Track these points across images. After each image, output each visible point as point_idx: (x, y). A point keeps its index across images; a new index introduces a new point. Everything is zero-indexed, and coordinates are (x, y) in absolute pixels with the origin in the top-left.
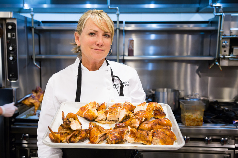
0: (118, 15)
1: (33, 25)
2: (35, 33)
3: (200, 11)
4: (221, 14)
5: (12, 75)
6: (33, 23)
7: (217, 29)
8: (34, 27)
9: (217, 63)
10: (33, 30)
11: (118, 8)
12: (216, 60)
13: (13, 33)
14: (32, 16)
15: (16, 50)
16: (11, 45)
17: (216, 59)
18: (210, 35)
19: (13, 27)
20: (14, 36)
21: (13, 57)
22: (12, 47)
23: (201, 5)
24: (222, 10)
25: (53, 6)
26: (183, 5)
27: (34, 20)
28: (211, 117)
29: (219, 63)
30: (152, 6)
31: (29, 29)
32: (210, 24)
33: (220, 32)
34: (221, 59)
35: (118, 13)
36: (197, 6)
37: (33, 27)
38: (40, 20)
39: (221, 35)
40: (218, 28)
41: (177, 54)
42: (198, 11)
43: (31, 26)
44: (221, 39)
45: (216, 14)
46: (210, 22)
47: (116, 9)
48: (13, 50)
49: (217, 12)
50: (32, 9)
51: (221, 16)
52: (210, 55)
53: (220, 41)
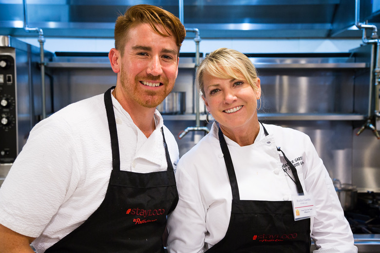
0: (198, 42)
1: (43, 60)
2: (46, 74)
3: (333, 35)
4: (376, 40)
5: (6, 152)
6: (42, 55)
7: (368, 66)
8: (45, 64)
9: (371, 126)
10: (43, 68)
11: (197, 30)
12: (369, 121)
13: (7, 75)
14: (42, 43)
15: (15, 106)
16: (4, 96)
17: (370, 119)
18: (353, 77)
19: (9, 64)
20: (9, 80)
21: (7, 118)
22: (7, 100)
23: (335, 26)
24: (376, 34)
25: (72, 25)
26: (299, 26)
27: (44, 50)
28: (367, 222)
29: (374, 125)
30: (246, 26)
31: (36, 67)
32: (354, 58)
33: (374, 73)
34: (377, 118)
35: (198, 38)
36: (328, 26)
37: (43, 64)
38: (53, 51)
39: (377, 77)
40: (370, 65)
41: (284, 110)
42: (329, 36)
43: (39, 62)
44: (377, 83)
45: (366, 41)
46: (351, 55)
47: (195, 32)
48: (7, 106)
49: (369, 37)
50: (41, 30)
51: (375, 44)
52: (354, 112)
53: (374, 87)
